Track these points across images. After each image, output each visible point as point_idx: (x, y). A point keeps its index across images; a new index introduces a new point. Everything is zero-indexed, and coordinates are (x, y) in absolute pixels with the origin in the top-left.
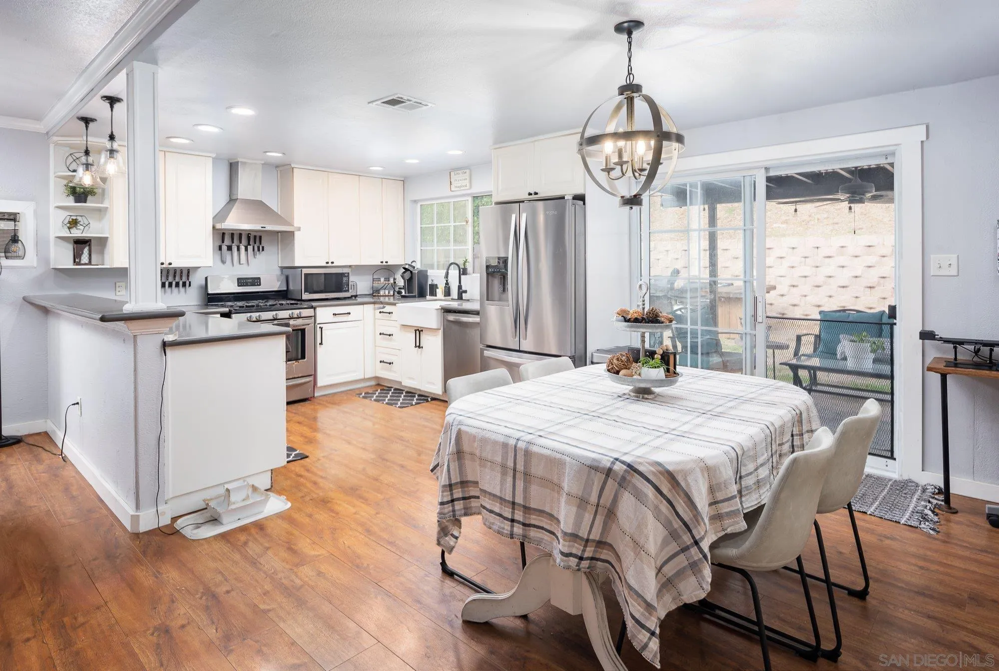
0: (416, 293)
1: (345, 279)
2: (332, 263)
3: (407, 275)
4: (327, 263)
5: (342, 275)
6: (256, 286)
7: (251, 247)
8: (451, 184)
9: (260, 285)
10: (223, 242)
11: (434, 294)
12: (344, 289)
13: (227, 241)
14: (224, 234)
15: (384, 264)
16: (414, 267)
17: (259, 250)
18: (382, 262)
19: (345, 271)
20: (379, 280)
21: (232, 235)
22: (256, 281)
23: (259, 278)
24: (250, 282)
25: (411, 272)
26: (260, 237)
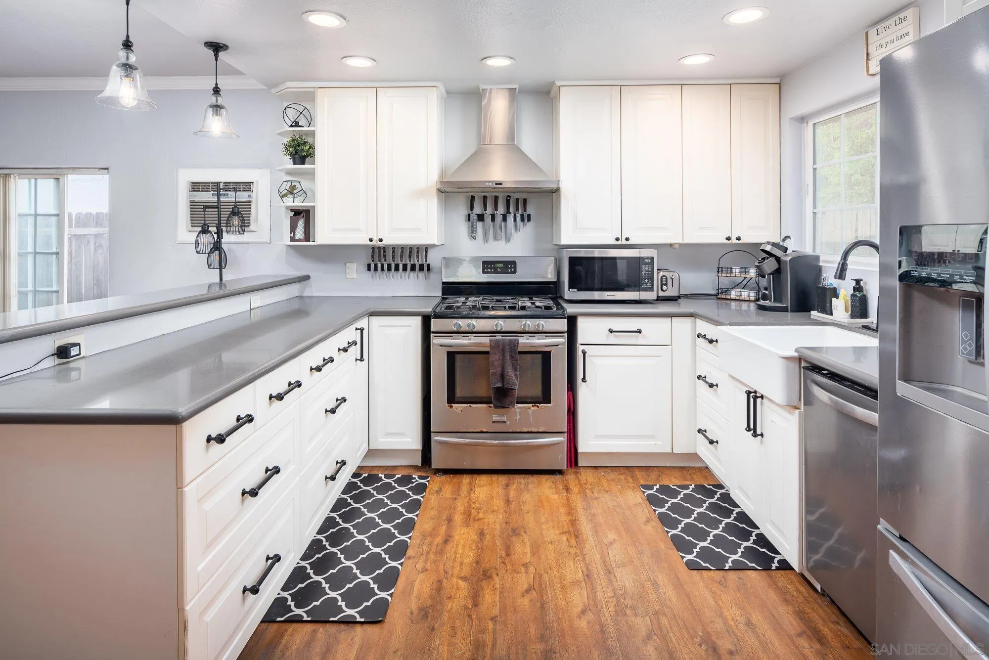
0: (788, 302)
1: (645, 269)
2: (627, 239)
3: (770, 266)
4: (617, 239)
5: (639, 260)
6: (509, 273)
7: (512, 215)
8: (868, 59)
9: (515, 272)
10: (472, 209)
11: (828, 309)
12: (644, 286)
13: (478, 210)
14: (473, 198)
15: (734, 241)
16: (785, 250)
17: (522, 220)
18: (728, 239)
19: (645, 253)
20: (729, 270)
21: (485, 198)
22: (509, 265)
23: (514, 263)
24: (500, 268)
25: (778, 259)
26: (525, 201)
